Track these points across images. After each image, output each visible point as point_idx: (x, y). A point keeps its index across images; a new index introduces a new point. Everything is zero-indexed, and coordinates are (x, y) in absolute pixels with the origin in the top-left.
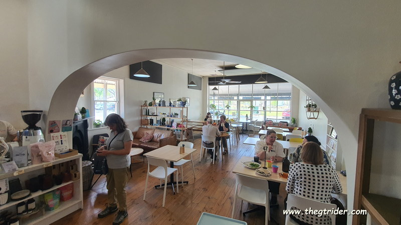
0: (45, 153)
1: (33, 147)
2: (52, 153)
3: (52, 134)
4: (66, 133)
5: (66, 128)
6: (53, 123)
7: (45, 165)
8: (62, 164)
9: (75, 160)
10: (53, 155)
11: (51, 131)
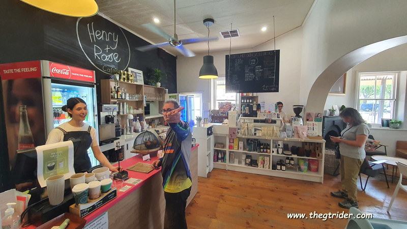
0: (300, 133)
1: (295, 127)
2: (305, 134)
3: (308, 122)
4: (317, 123)
5: (317, 119)
6: (309, 115)
7: (300, 140)
8: (311, 143)
9: (321, 143)
10: (306, 135)
11: (308, 120)
